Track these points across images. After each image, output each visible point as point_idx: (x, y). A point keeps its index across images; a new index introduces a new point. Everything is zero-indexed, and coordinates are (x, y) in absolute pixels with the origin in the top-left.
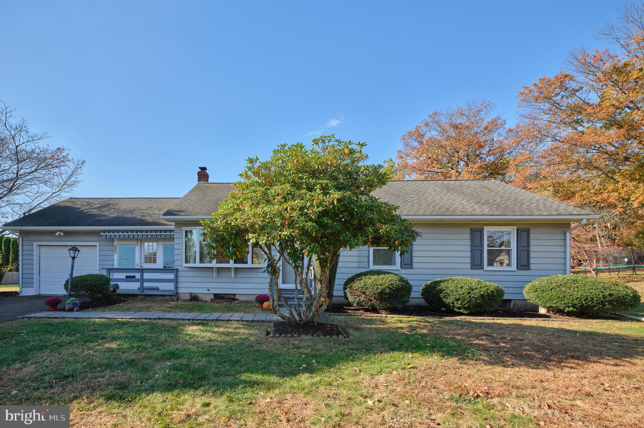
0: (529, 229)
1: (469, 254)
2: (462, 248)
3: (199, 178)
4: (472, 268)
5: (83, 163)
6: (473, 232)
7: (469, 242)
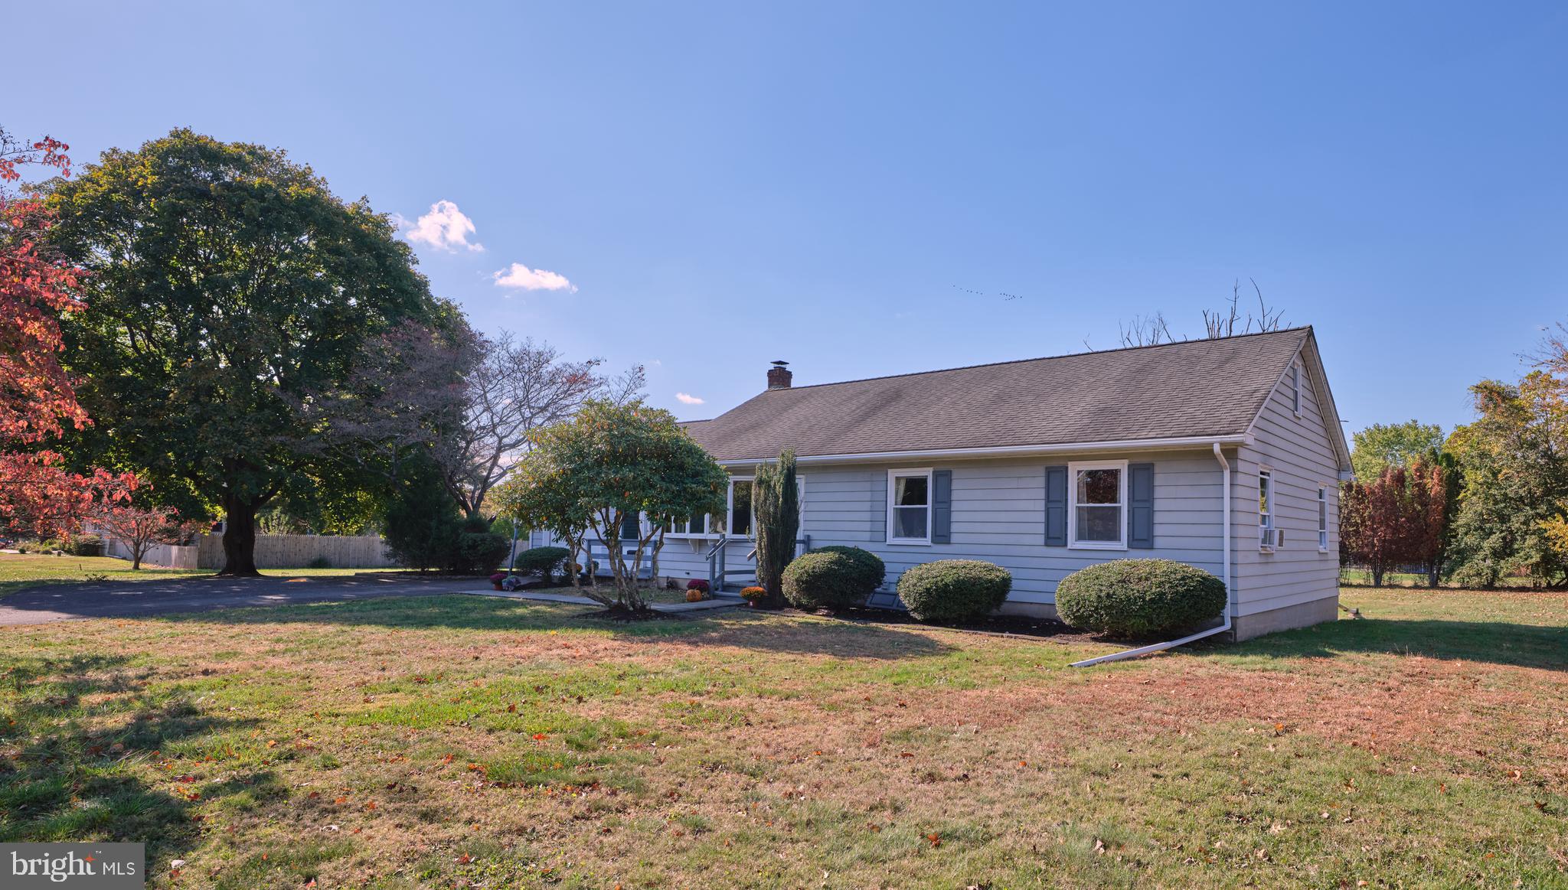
0: (1153, 465)
1: (1041, 517)
2: (1029, 505)
3: (769, 381)
4: (1047, 544)
5: (641, 369)
6: (1049, 472)
7: (1042, 494)
